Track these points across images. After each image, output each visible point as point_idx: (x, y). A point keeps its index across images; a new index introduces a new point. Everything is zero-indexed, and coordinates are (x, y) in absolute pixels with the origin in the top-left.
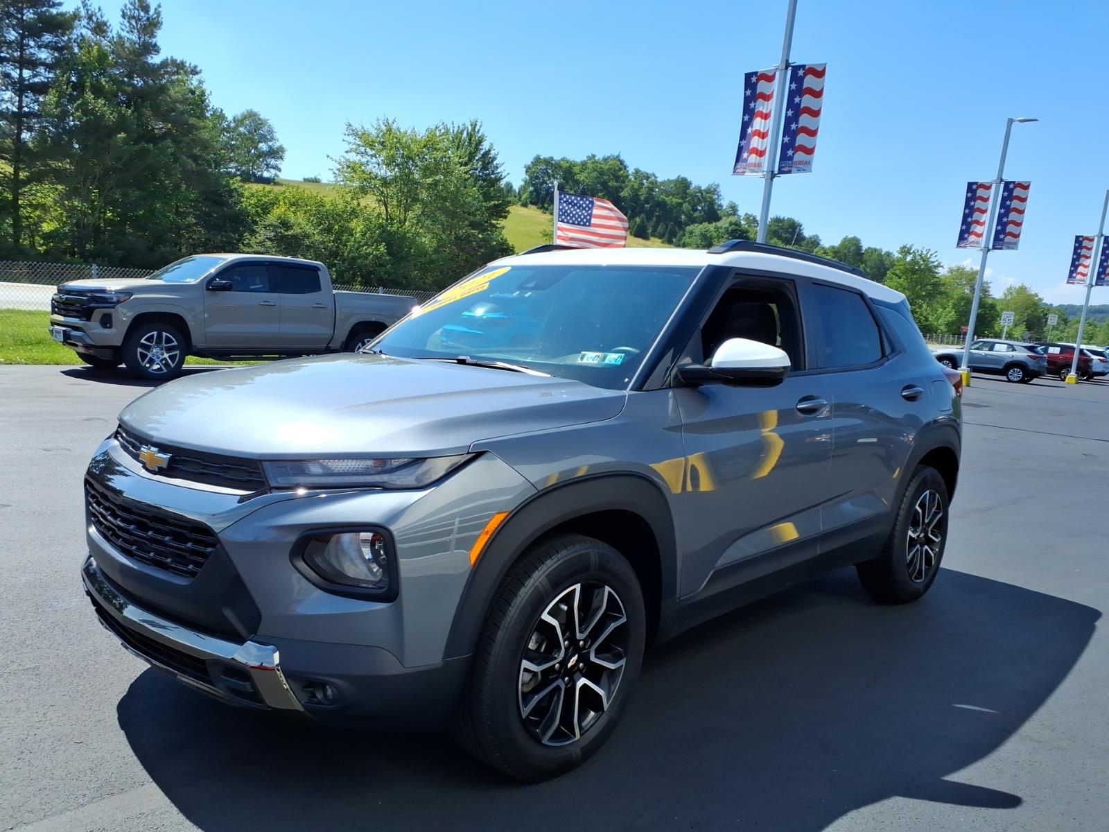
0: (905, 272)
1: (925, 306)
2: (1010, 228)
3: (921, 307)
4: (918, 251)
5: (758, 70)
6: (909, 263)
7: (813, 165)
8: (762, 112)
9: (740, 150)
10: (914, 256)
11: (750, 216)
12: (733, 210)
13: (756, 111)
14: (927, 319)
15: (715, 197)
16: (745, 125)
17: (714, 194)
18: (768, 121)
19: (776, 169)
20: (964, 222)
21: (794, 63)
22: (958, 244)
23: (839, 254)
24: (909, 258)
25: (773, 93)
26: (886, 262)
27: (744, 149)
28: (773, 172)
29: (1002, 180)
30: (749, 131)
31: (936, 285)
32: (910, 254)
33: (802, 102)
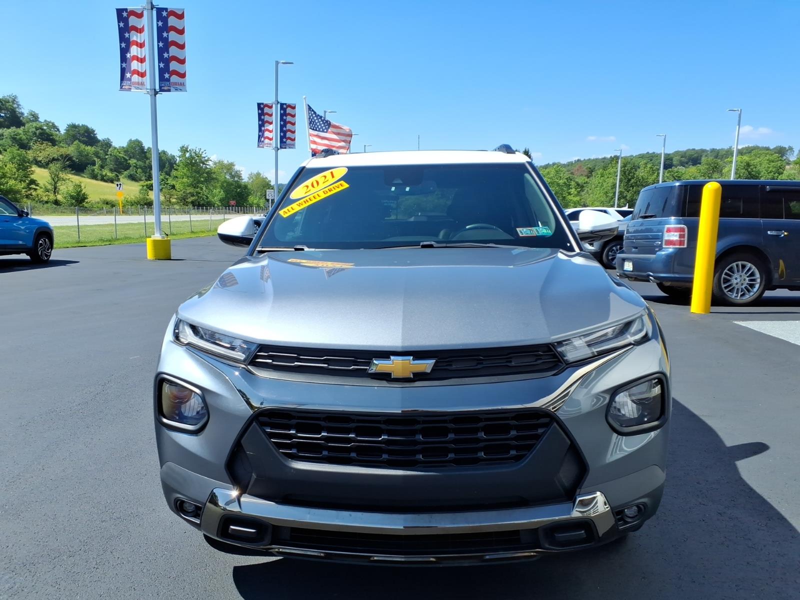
0: (187, 165)
1: (204, 188)
2: (289, 134)
3: (202, 189)
4: (193, 150)
5: (128, 8)
6: (188, 158)
7: (187, 86)
8: (137, 42)
9: (123, 71)
10: (190, 153)
11: (50, 122)
12: (34, 117)
13: (131, 40)
14: (207, 198)
15: (15, 106)
16: (124, 52)
17: (13, 103)
18: (143, 49)
19: (157, 88)
20: (260, 130)
21: (158, 5)
22: (258, 146)
23: (128, 153)
24: (188, 155)
25: (143, 27)
26: (163, 158)
27: (126, 70)
28: (155, 90)
29: (278, 102)
30: (128, 55)
31: (209, 173)
32: (188, 152)
33: (169, 36)
